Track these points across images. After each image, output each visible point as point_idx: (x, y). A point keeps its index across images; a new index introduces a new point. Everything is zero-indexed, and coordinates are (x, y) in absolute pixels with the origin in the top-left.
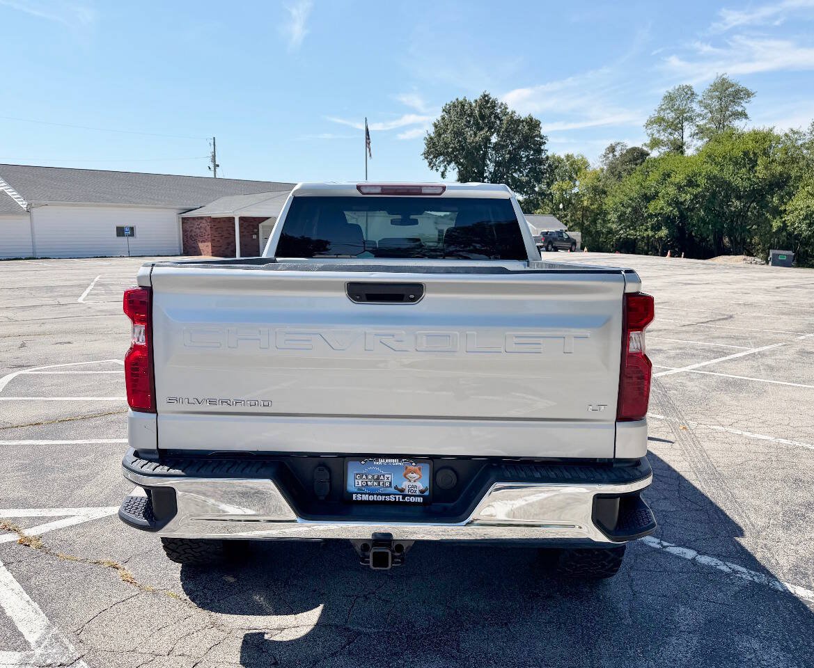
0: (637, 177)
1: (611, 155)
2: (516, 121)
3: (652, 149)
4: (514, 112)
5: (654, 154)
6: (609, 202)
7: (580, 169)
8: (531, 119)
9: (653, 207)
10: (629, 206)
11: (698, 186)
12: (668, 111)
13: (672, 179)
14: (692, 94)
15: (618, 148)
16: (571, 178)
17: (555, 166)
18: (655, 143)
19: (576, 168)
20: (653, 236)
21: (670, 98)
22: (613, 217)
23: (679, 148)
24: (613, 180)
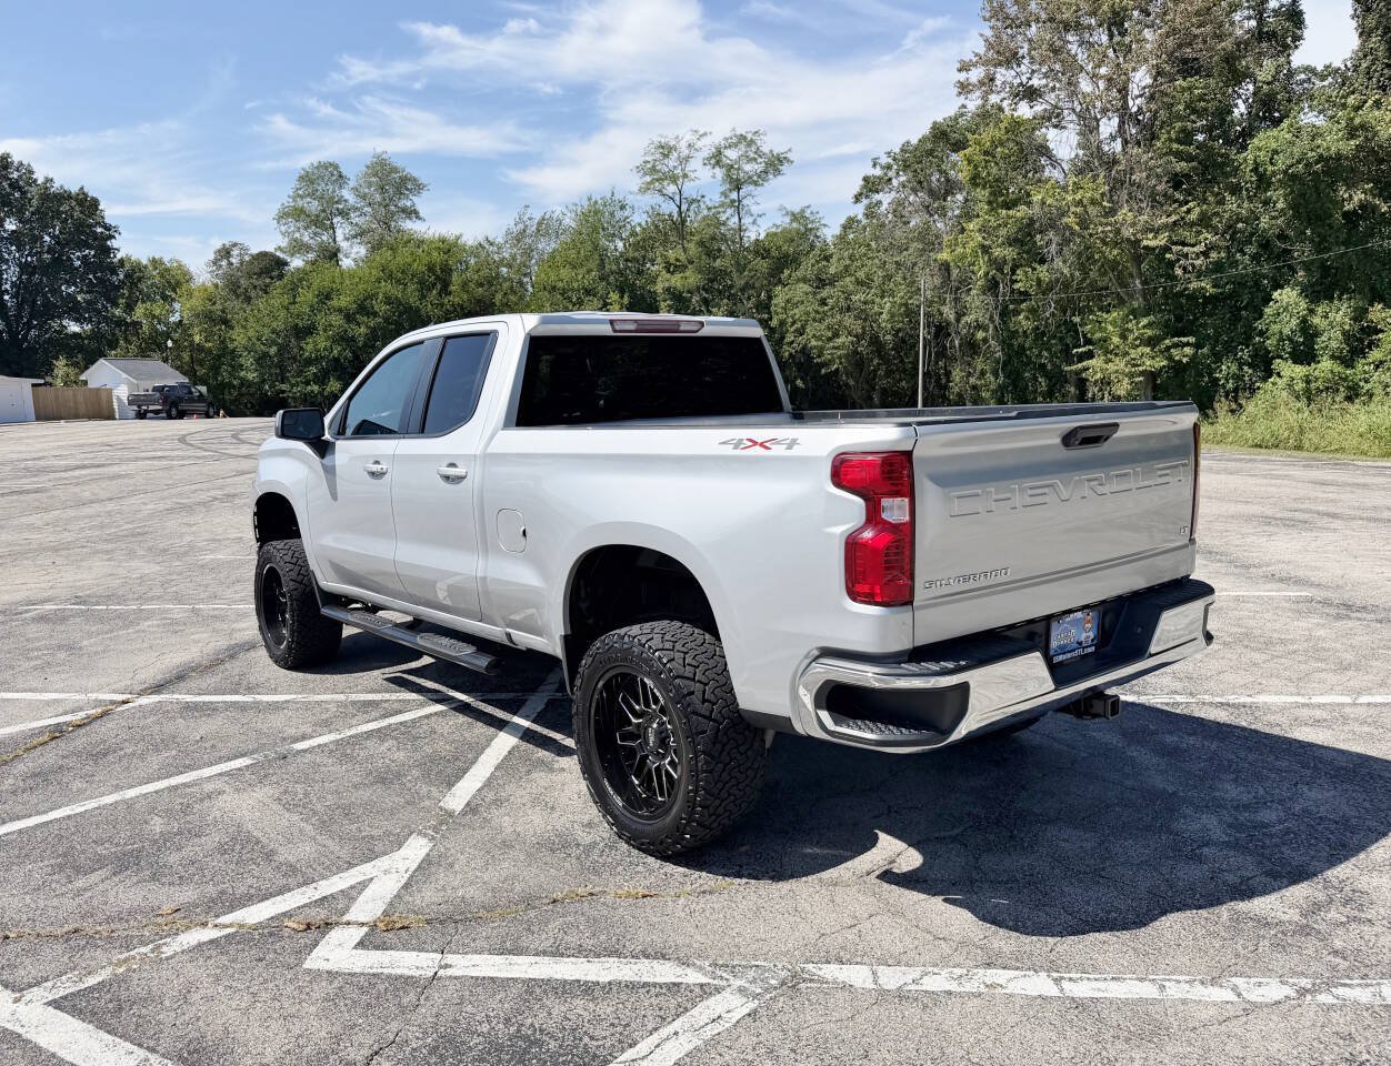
0: (277, 298)
1: (224, 263)
2: (55, 195)
3: (292, 255)
4: (49, 180)
5: (297, 263)
6: (238, 338)
7: (178, 284)
8: (86, 195)
9: (309, 347)
10: (274, 343)
11: (375, 314)
12: (309, 199)
13: (334, 303)
14: (341, 176)
15: (235, 252)
16: (165, 298)
17: (135, 274)
18: (298, 247)
19: (172, 282)
20: (321, 393)
21: (308, 179)
22: (248, 361)
23: (333, 255)
24: (236, 304)
